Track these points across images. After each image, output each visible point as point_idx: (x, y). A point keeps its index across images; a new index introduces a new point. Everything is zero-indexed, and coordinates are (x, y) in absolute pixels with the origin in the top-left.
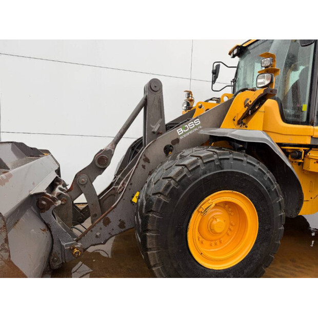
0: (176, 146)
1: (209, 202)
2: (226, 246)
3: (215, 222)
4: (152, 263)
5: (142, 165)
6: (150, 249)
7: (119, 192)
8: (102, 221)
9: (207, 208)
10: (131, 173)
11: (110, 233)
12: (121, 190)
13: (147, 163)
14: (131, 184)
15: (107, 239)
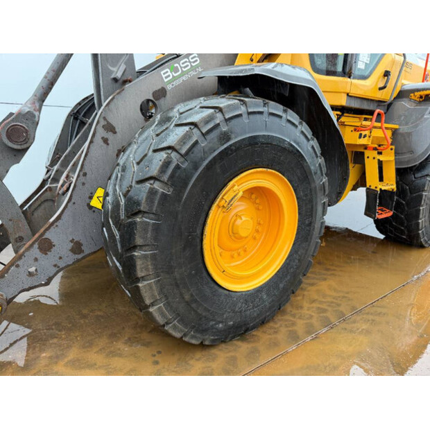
0: (162, 103)
1: (236, 188)
2: (252, 256)
3: (239, 222)
4: (148, 302)
5: (102, 138)
6: (143, 278)
7: (61, 192)
8: (36, 246)
9: (233, 198)
10: (81, 155)
11: (55, 266)
12: (65, 188)
13: (110, 133)
14: (85, 174)
15: (51, 275)
